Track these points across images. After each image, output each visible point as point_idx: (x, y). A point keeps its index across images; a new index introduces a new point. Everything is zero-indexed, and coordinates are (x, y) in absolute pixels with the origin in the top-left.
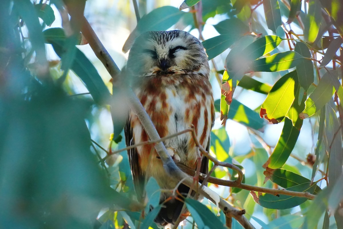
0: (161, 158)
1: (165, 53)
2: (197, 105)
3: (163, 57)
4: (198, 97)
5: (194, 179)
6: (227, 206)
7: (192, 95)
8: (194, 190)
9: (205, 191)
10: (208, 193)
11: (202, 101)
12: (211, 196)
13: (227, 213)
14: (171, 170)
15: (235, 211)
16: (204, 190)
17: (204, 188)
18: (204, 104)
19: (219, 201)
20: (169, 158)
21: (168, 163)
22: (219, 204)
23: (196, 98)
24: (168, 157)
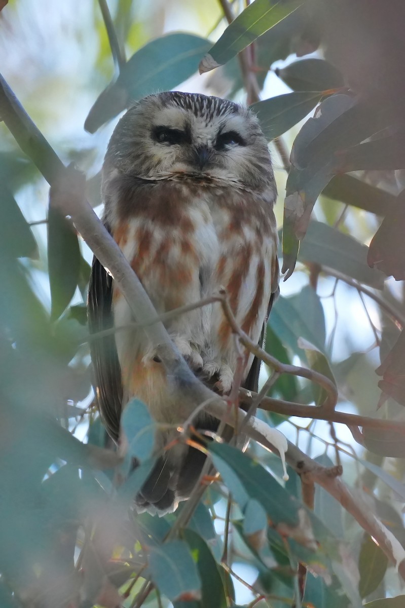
0: (162, 360)
1: (209, 137)
2: (243, 249)
3: (205, 142)
4: (249, 233)
5: (229, 403)
6: (302, 459)
7: (235, 226)
8: (229, 424)
9: (256, 429)
10: (262, 433)
11: (256, 243)
12: (268, 438)
13: (305, 473)
14: (183, 384)
15: (320, 469)
16: (253, 426)
17: (254, 421)
18: (259, 251)
19: (286, 449)
20: (179, 359)
21: (176, 371)
22: (286, 454)
23: (243, 234)
24: (177, 358)
